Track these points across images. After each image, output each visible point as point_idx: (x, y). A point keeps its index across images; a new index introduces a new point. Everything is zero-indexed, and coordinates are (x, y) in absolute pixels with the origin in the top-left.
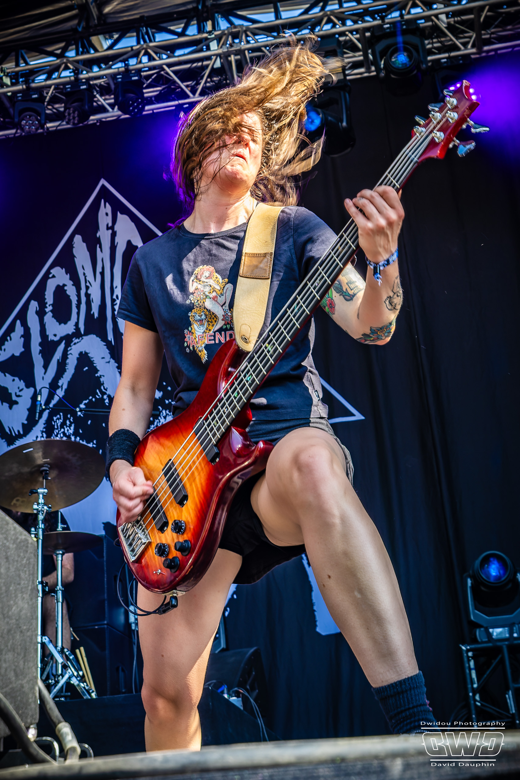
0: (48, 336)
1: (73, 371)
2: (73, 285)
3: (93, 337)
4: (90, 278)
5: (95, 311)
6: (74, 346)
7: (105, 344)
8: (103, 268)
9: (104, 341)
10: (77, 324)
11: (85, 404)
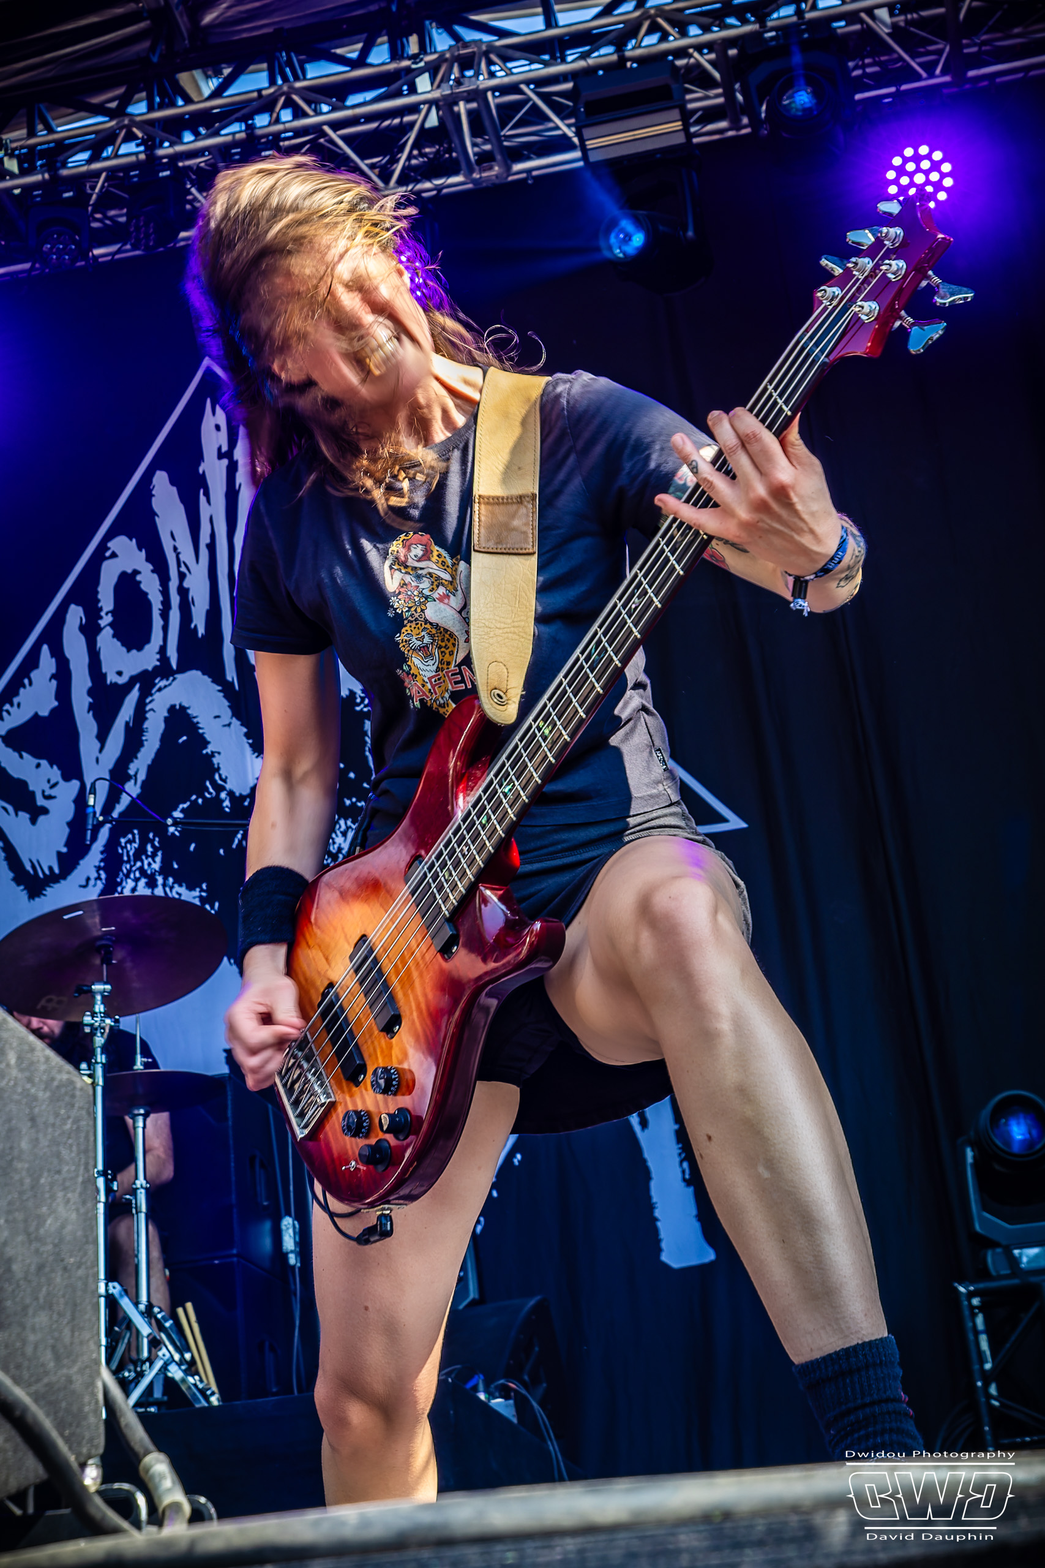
0: (104, 676)
1: (157, 745)
2: (153, 571)
3: (195, 674)
4: (187, 555)
5: (199, 622)
6: (158, 694)
7: (219, 688)
8: (213, 536)
9: (218, 684)
10: (163, 650)
11: (183, 811)
